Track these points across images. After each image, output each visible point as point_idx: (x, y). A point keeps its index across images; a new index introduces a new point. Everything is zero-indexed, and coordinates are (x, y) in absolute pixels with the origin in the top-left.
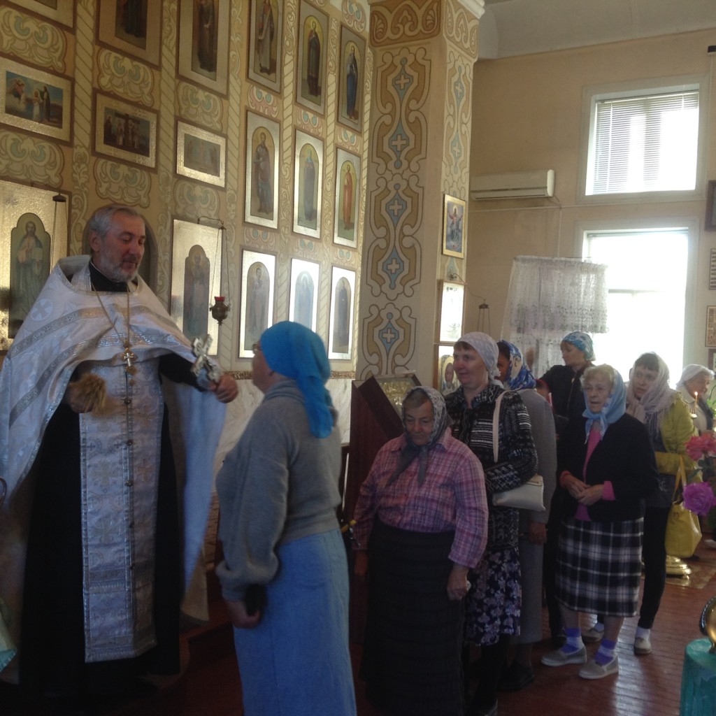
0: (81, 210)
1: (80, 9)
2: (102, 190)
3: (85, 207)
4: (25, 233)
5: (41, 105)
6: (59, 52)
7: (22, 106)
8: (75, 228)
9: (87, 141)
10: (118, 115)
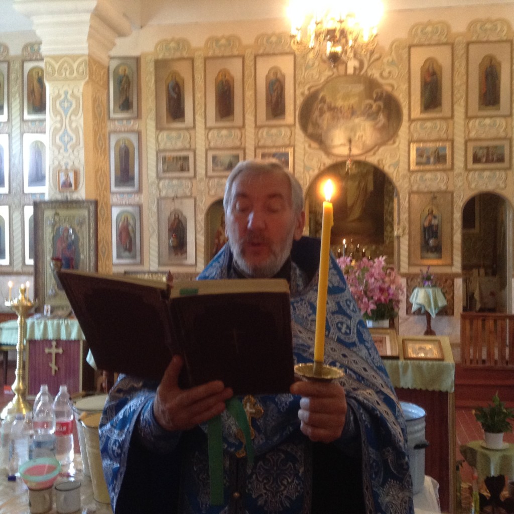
0: (460, 197)
1: (456, 107)
2: (473, 186)
3: (462, 196)
4: (427, 213)
5: (435, 158)
6: (444, 132)
7: (424, 159)
8: (456, 207)
9: (462, 165)
10: (481, 148)
